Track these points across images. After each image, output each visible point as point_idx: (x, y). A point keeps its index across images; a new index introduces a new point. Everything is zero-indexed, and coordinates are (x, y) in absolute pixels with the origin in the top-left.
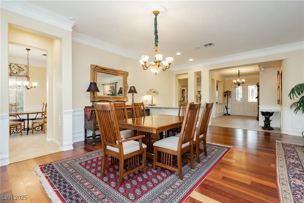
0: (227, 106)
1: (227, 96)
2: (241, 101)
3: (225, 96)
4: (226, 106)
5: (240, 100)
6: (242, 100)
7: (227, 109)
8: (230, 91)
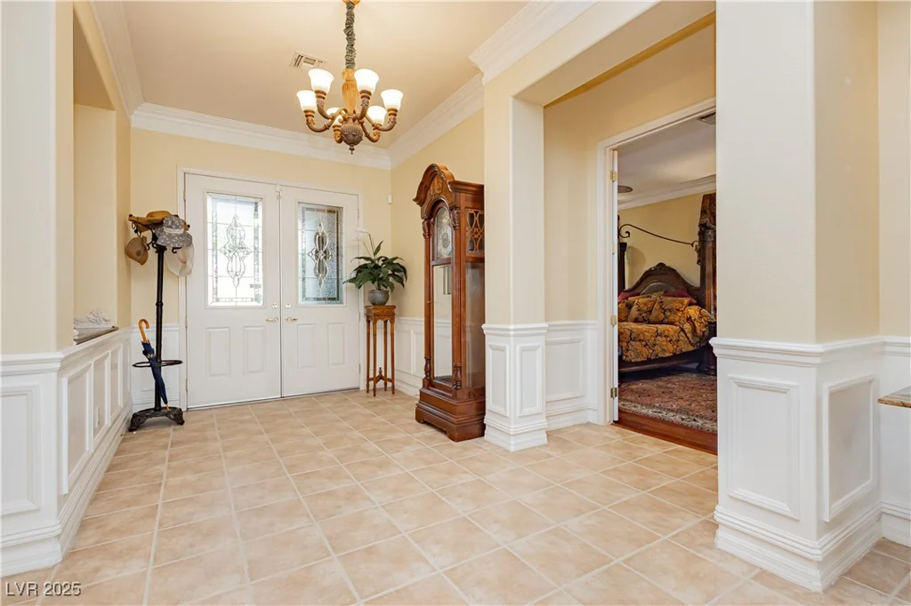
2: (256, 299)
3: (140, 251)
4: (147, 346)
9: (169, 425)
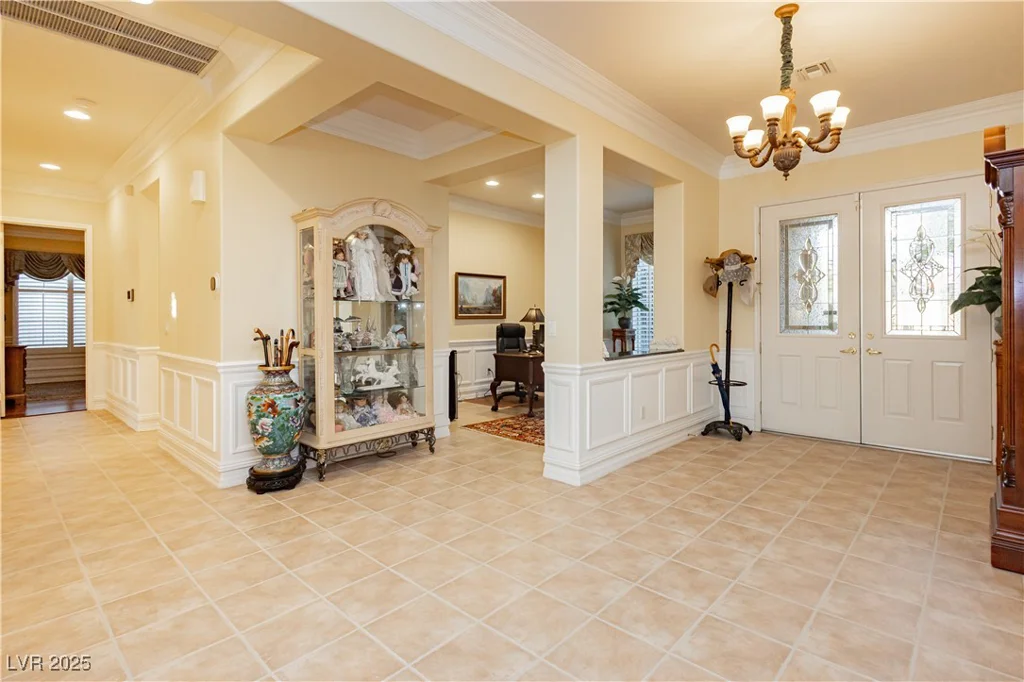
0: (722, 367)
1: (724, 288)
2: (831, 327)
3: (712, 287)
4: (715, 367)
5: (824, 320)
6: (835, 318)
7: (725, 387)
8: (744, 252)
9: (729, 438)
